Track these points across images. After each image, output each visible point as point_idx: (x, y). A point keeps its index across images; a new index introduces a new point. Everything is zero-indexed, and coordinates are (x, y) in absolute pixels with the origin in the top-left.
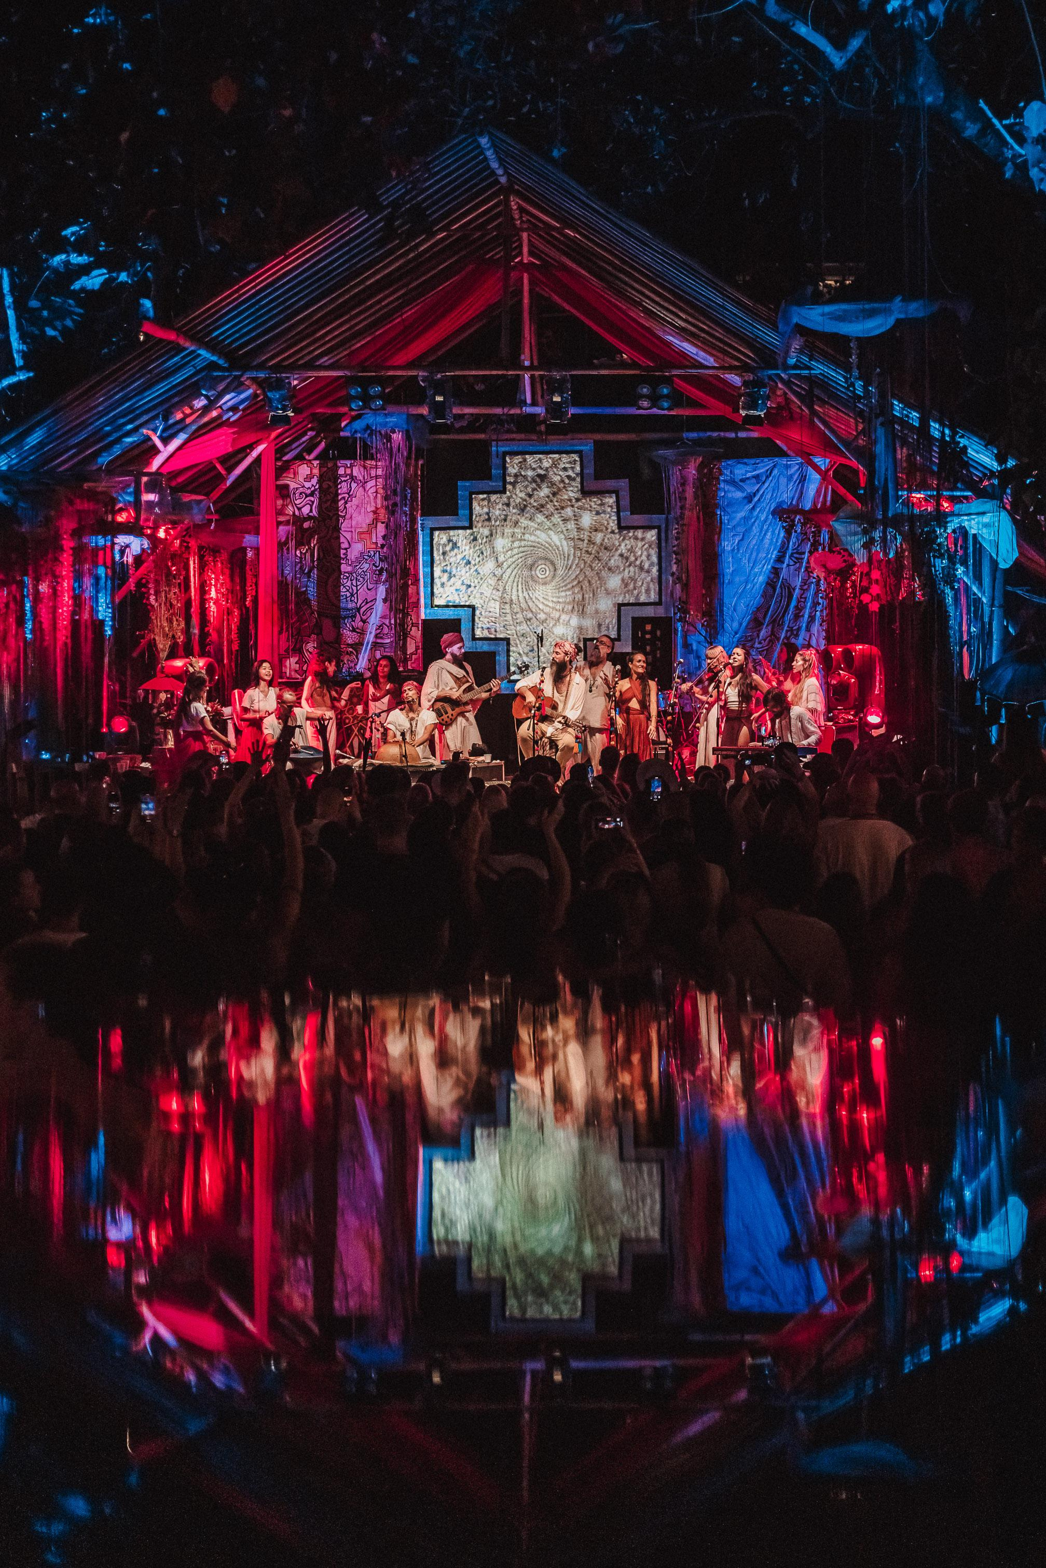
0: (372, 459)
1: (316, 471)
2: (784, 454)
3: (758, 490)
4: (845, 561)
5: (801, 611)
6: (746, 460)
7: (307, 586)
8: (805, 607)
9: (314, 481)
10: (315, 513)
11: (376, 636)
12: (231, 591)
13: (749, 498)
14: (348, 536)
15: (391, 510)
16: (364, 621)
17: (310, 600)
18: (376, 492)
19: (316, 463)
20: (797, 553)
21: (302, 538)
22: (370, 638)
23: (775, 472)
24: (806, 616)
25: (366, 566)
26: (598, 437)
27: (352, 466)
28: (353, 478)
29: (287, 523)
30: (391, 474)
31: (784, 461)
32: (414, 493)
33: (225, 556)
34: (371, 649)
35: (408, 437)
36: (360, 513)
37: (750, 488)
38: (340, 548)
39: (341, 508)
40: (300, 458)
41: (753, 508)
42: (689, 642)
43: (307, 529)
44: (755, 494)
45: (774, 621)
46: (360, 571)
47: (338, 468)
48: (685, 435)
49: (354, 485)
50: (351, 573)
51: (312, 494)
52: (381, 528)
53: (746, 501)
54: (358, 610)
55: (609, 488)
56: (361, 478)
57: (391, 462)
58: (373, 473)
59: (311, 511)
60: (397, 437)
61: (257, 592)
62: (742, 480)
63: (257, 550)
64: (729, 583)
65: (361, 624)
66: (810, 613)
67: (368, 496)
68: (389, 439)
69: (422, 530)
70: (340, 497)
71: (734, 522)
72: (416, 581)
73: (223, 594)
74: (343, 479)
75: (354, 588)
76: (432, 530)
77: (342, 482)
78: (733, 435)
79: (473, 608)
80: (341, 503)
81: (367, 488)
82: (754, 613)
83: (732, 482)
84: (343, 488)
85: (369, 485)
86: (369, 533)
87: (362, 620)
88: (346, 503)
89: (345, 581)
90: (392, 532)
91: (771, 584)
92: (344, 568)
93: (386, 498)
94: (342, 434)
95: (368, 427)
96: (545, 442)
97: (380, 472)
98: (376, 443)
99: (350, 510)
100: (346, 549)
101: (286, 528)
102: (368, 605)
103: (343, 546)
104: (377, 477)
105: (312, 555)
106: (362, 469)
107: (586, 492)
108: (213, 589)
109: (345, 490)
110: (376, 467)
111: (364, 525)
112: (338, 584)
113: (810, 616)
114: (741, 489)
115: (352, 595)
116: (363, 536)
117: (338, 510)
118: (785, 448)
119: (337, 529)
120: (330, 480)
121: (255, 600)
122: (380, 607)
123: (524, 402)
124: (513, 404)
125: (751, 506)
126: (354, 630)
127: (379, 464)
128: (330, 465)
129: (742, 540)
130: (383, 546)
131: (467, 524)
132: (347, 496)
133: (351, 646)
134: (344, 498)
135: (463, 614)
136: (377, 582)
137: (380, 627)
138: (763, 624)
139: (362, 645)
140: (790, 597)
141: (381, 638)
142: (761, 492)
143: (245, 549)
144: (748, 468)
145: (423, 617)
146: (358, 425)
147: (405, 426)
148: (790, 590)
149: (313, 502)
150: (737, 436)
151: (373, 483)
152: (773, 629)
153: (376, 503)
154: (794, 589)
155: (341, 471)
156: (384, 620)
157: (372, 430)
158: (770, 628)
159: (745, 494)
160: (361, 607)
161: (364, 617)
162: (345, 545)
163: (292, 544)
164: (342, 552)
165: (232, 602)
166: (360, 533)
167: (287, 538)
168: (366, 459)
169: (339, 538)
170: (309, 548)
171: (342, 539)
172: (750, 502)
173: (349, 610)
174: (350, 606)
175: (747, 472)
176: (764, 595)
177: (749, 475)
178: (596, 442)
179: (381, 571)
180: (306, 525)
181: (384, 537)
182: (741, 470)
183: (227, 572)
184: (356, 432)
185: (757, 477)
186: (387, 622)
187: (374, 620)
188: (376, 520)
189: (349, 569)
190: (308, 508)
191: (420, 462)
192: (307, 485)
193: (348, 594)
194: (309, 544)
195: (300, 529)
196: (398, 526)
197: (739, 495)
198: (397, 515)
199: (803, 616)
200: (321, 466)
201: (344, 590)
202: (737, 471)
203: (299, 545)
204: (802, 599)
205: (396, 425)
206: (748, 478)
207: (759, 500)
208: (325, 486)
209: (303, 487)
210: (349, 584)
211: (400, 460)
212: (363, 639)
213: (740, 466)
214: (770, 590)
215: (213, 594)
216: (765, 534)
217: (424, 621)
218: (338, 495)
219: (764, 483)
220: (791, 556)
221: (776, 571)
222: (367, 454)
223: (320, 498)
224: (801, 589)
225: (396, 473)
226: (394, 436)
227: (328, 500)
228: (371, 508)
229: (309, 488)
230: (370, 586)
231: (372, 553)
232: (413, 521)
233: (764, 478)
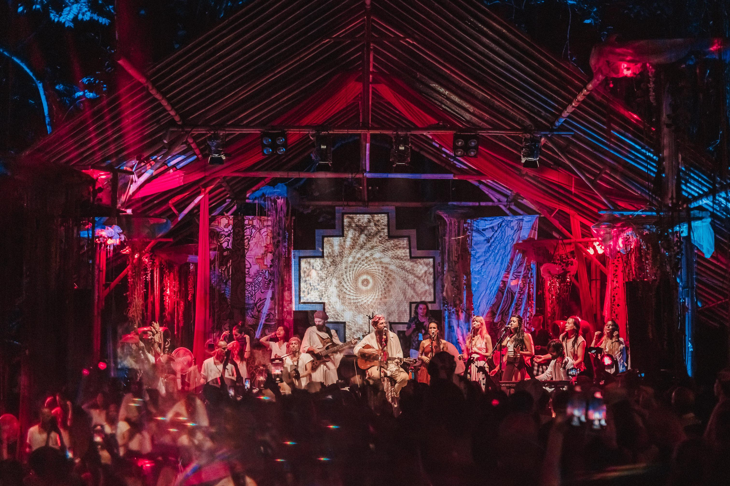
0: (265, 215)
1: (231, 222)
2: (507, 215)
3: (493, 235)
4: (563, 269)
5: (519, 306)
6: (486, 218)
7: (225, 290)
8: (521, 304)
9: (230, 227)
10: (230, 246)
11: (266, 321)
12: (180, 290)
13: (488, 240)
14: (250, 260)
15: (277, 245)
16: (259, 312)
17: (226, 298)
18: (267, 235)
19: (231, 217)
20: (516, 272)
21: (223, 261)
22: (262, 321)
23: (503, 224)
24: (523, 309)
25: (261, 278)
26: (399, 204)
27: (253, 219)
28: (253, 227)
29: (215, 249)
30: (277, 224)
31: (509, 218)
32: (290, 236)
33: (176, 268)
34: (263, 328)
35: (287, 203)
36: (257, 247)
37: (488, 234)
38: (245, 268)
39: (246, 244)
40: (222, 214)
41: (490, 246)
42: (452, 325)
43: (226, 256)
44: (491, 238)
45: (502, 313)
46: (257, 281)
47: (244, 220)
48: (450, 203)
49: (254, 231)
50: (251, 283)
51: (229, 235)
52: (270, 256)
53: (486, 242)
54: (256, 304)
55: (404, 235)
56: (258, 227)
57: (276, 216)
58: (265, 224)
59: (228, 245)
60: (280, 201)
61: (194, 291)
62: (484, 230)
63: (196, 265)
64: (476, 291)
65: (257, 313)
66: (525, 307)
67: (262, 237)
68: (275, 203)
69: (294, 258)
70: (245, 238)
71: (478, 255)
72: (290, 289)
73: (174, 292)
74: (247, 227)
75: (253, 292)
76: (300, 258)
77: (247, 228)
78: (477, 204)
79: (324, 304)
80: (246, 241)
81: (262, 233)
82: (491, 308)
83: (478, 231)
84: (247, 232)
85: (262, 231)
86: (262, 258)
87: (257, 311)
88: (249, 241)
89: (248, 287)
90: (277, 257)
91: (501, 290)
92: (248, 280)
93: (273, 238)
94: (247, 201)
95: (264, 195)
96: (368, 206)
97: (270, 223)
98: (268, 203)
99: (252, 246)
100: (249, 268)
101: (214, 252)
102: (261, 302)
103: (247, 267)
104: (268, 226)
105: (228, 272)
106: (259, 221)
107: (391, 237)
108: (168, 290)
109: (248, 233)
110: (268, 220)
111: (260, 255)
112: (244, 290)
113: (524, 310)
114: (483, 235)
115: (252, 296)
116: (259, 261)
117: (244, 245)
118: (508, 212)
119: (244, 256)
120: (239, 227)
121: (194, 296)
122: (268, 303)
123: (365, 171)
124: (358, 172)
125: (489, 244)
126: (253, 317)
127: (270, 218)
128: (240, 218)
129: (484, 265)
130: (271, 266)
131: (320, 255)
132: (250, 237)
133: (250, 326)
134: (248, 238)
135: (318, 308)
136: (268, 288)
137: (268, 315)
138: (496, 314)
139: (258, 326)
140: (513, 298)
141: (269, 322)
142: (495, 236)
143: (188, 264)
144: (487, 222)
145: (294, 309)
146: (258, 194)
147: (286, 195)
148: (513, 294)
149: (229, 240)
150: (480, 205)
151: (265, 229)
152: (502, 317)
153: (266, 241)
154: (515, 293)
155: (246, 222)
156: (271, 311)
157: (265, 198)
158: (500, 316)
159: (485, 238)
160: (257, 303)
161: (259, 309)
162: (248, 266)
163: (217, 263)
164: (247, 270)
165: (180, 298)
166: (257, 259)
167: (215, 259)
168: (261, 215)
169: (244, 262)
170: (227, 267)
171: (247, 263)
172: (489, 242)
173: (250, 304)
174: (251, 302)
175: (486, 225)
176: (497, 297)
177: (487, 227)
178: (397, 208)
179: (270, 281)
180: (225, 253)
181: (272, 261)
182: (483, 224)
183: (177, 280)
184: (256, 198)
185: (492, 228)
186: (273, 312)
187: (265, 310)
188: (266, 252)
189: (251, 280)
190: (226, 243)
191: (294, 218)
192: (226, 230)
193: (250, 295)
194: (227, 266)
195: (222, 257)
196: (280, 255)
197: (482, 238)
198: (280, 248)
199: (520, 309)
200: (234, 219)
201: (247, 293)
202: (480, 225)
203: (221, 265)
204: (520, 299)
205: (280, 194)
206: (487, 229)
207: (494, 241)
208: (237, 231)
209: (224, 231)
210: (250, 289)
211: (282, 215)
212: (259, 322)
213: (482, 222)
214: (500, 294)
215: (168, 292)
216: (497, 261)
217: (295, 312)
218: (245, 236)
219: (496, 231)
220: (513, 273)
221: (504, 283)
222: (262, 212)
223: (233, 238)
224: (519, 293)
225: (279, 223)
226: (279, 201)
227: (238, 239)
228: (264, 244)
229: (227, 232)
230: (263, 291)
231: (264, 271)
232: (289, 253)
233: (496, 228)
